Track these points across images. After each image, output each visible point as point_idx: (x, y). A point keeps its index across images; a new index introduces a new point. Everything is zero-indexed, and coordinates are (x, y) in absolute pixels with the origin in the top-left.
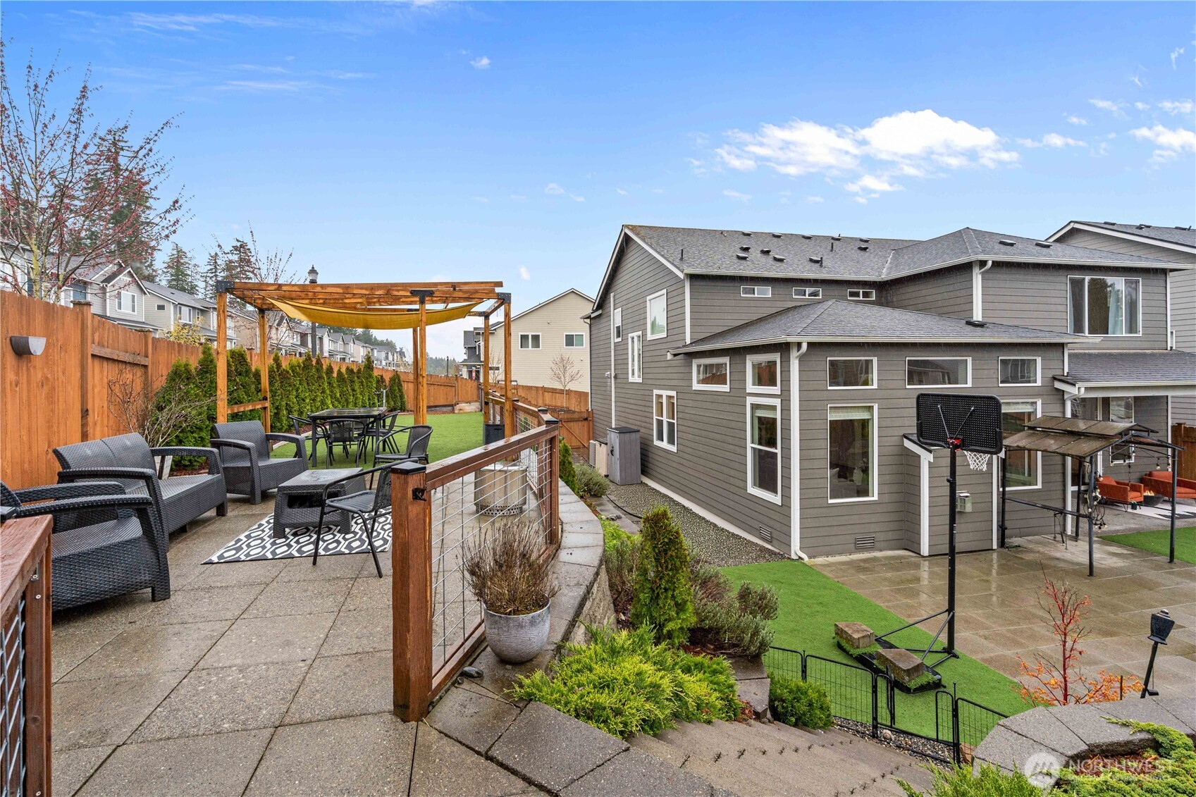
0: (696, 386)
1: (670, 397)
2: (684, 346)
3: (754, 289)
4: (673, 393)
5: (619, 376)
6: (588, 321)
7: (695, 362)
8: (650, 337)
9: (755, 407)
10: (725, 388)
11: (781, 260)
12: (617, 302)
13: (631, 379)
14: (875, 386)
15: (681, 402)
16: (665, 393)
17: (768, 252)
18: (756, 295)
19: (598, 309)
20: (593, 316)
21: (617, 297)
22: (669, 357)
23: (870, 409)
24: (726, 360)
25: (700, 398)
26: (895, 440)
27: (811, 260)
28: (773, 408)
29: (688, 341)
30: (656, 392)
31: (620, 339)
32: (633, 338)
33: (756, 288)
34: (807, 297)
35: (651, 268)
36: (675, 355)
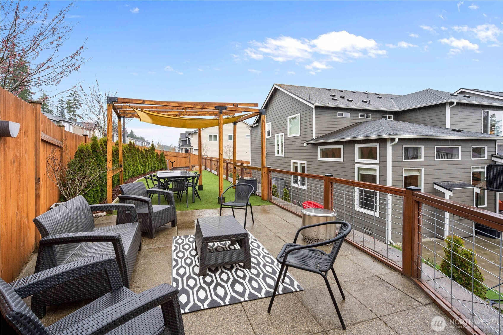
0: (320, 159)
1: (301, 164)
2: (312, 140)
3: (343, 114)
4: (305, 162)
5: (269, 154)
6: (250, 128)
7: (319, 148)
8: (289, 136)
9: (360, 169)
10: (341, 160)
11: (351, 101)
12: (268, 119)
13: (276, 155)
14: (423, 159)
15: (309, 166)
16: (299, 162)
17: (343, 97)
18: (344, 117)
19: (256, 123)
20: (254, 126)
21: (267, 117)
22: (305, 145)
23: (419, 170)
24: (341, 147)
25: (322, 164)
26: (430, 186)
27: (363, 101)
28: (375, 170)
29: (314, 138)
30: (293, 161)
31: (270, 137)
32: (278, 136)
33: (344, 113)
34: (365, 118)
35: (291, 103)
36: (308, 144)
